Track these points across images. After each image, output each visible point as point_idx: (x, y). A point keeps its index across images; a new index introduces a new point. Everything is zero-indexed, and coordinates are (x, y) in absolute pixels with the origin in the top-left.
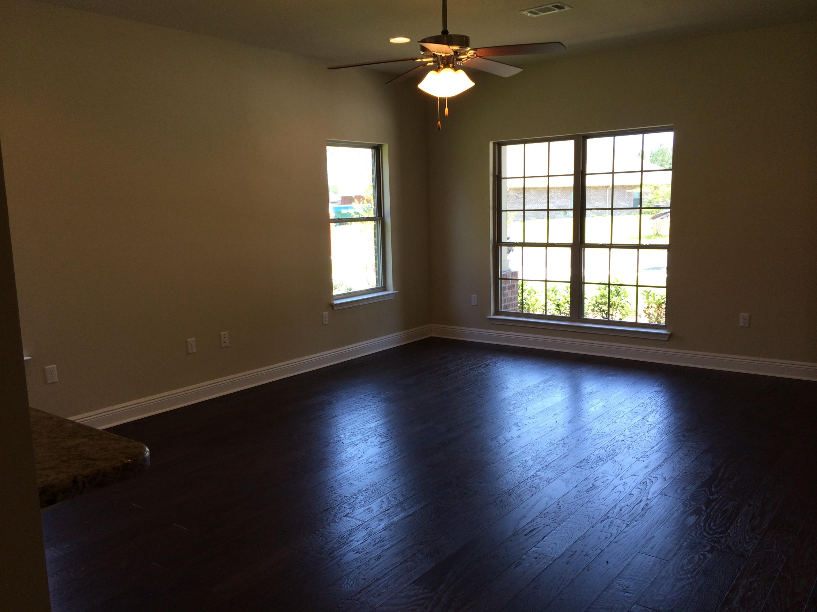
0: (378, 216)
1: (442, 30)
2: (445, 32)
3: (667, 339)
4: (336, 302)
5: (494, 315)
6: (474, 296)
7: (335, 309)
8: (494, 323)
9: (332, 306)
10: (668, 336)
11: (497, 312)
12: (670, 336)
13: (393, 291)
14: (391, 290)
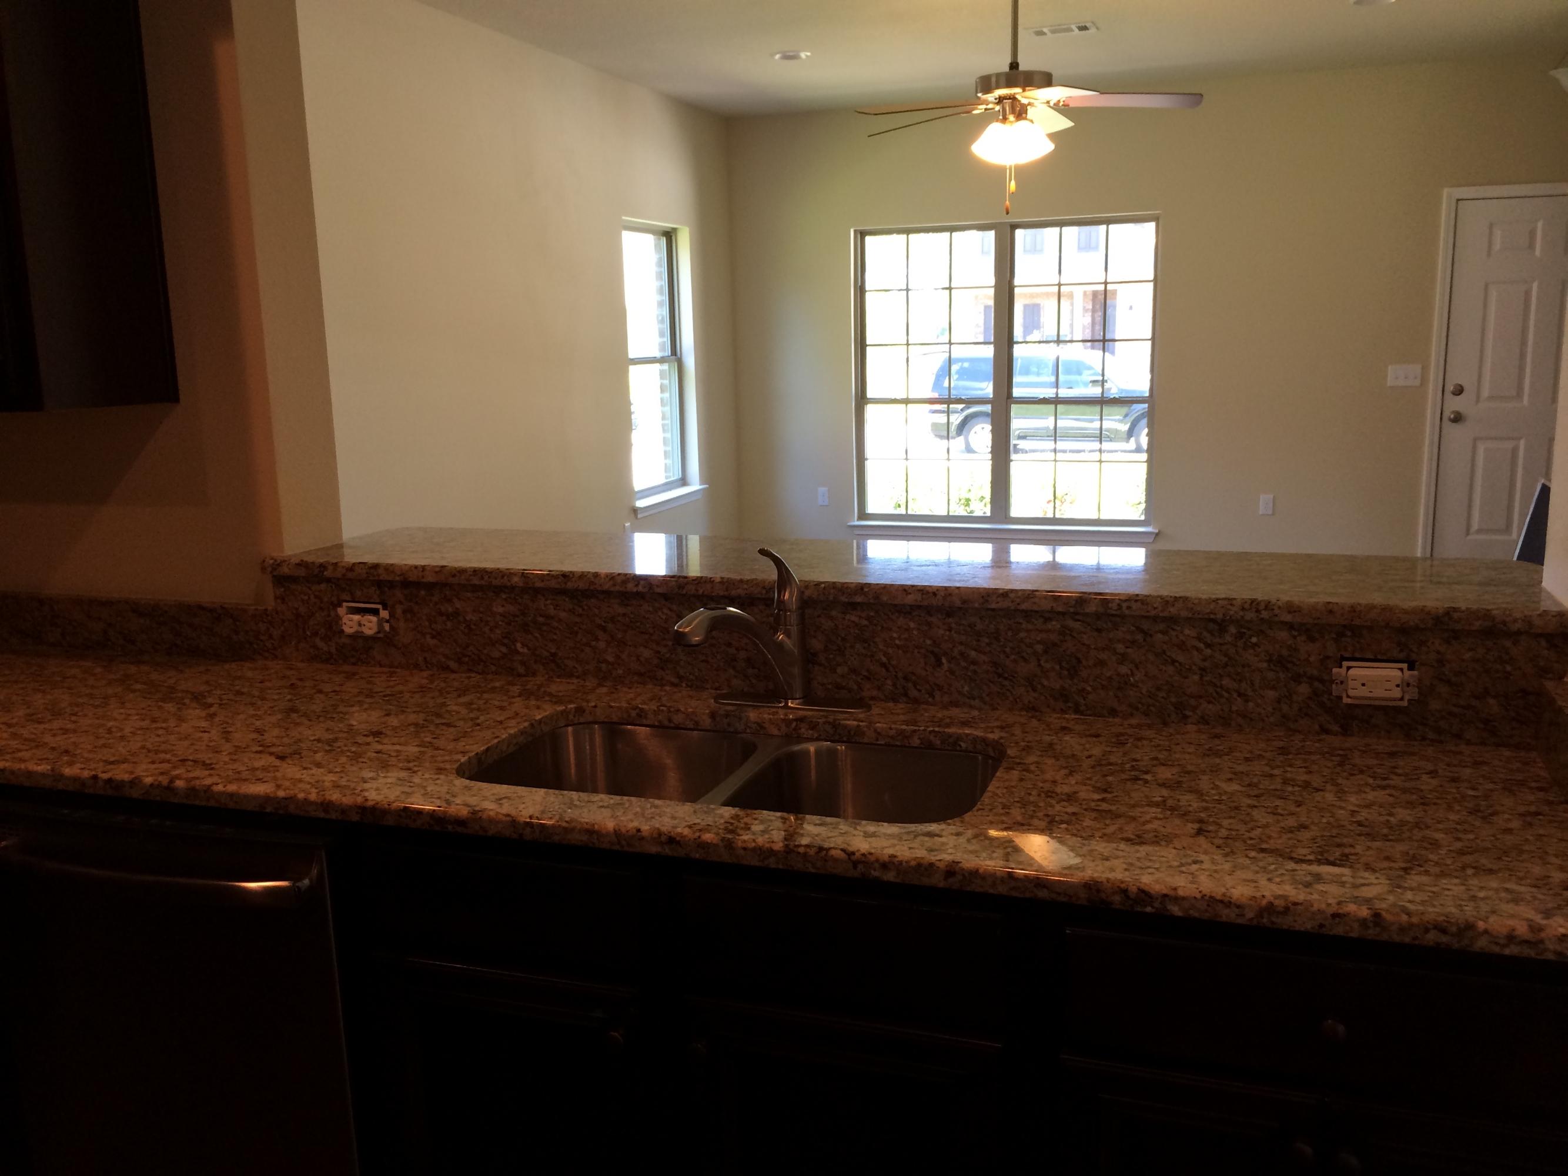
0: (672, 355)
1: (1010, 61)
2: (1014, 66)
3: (1151, 540)
4: (640, 504)
5: (858, 520)
6: (822, 490)
7: (639, 516)
8: (858, 533)
9: (635, 511)
10: (1154, 536)
11: (863, 515)
12: (1157, 534)
13: (700, 485)
14: (695, 485)
